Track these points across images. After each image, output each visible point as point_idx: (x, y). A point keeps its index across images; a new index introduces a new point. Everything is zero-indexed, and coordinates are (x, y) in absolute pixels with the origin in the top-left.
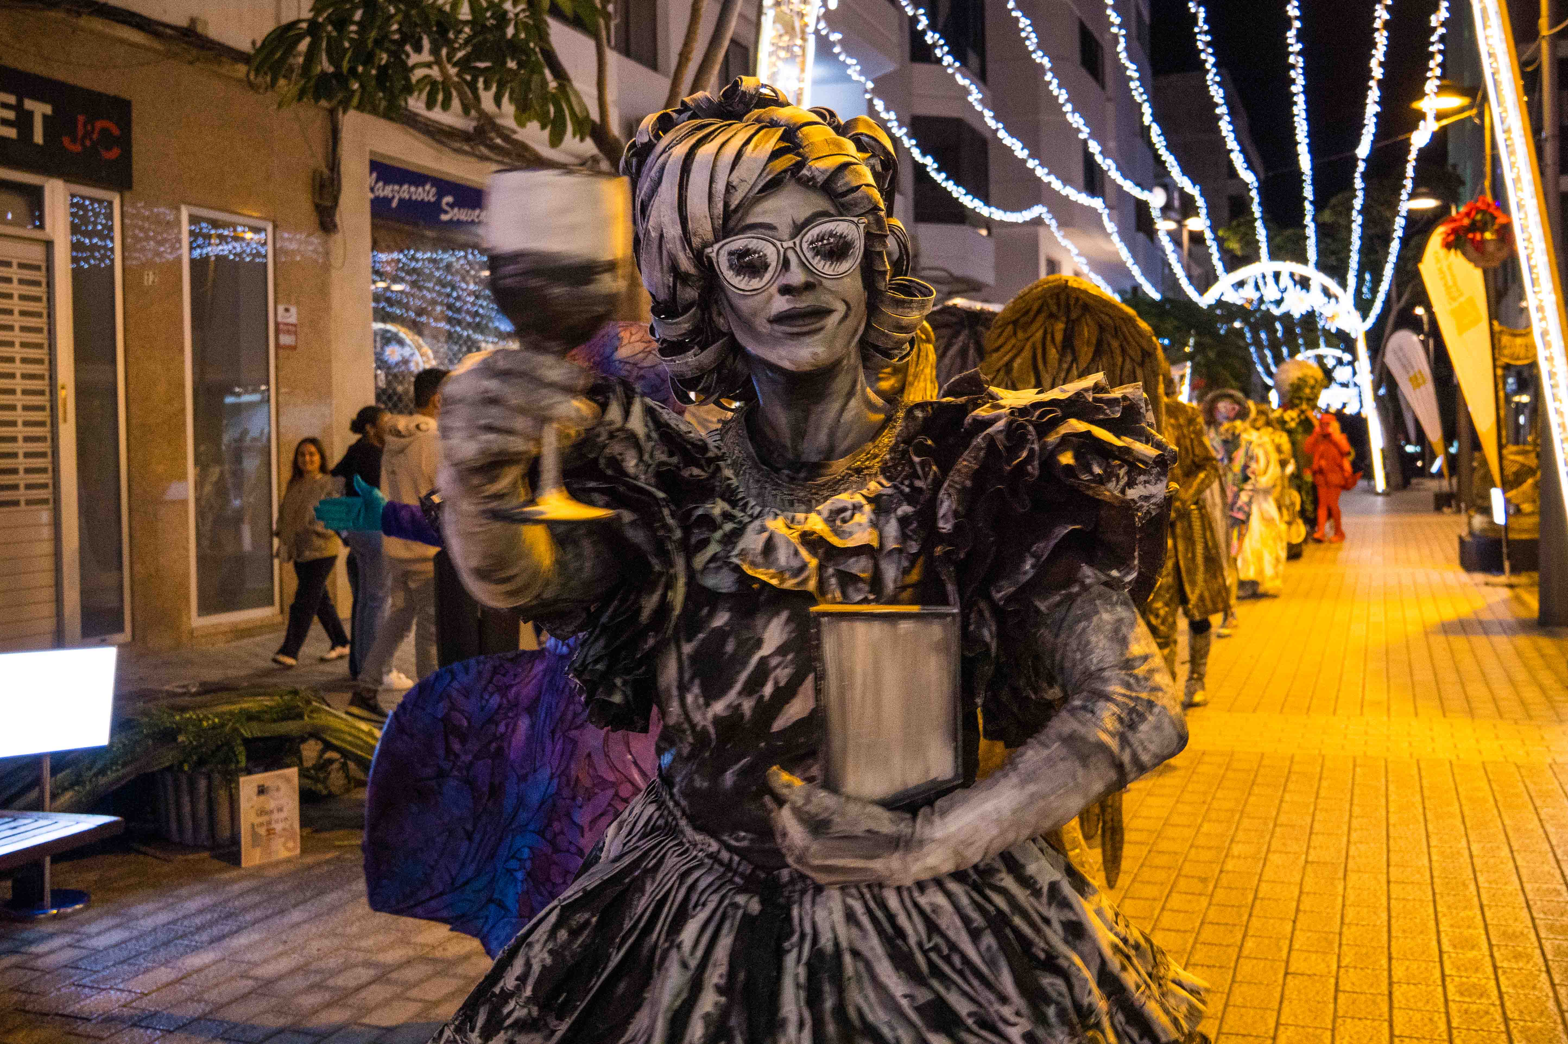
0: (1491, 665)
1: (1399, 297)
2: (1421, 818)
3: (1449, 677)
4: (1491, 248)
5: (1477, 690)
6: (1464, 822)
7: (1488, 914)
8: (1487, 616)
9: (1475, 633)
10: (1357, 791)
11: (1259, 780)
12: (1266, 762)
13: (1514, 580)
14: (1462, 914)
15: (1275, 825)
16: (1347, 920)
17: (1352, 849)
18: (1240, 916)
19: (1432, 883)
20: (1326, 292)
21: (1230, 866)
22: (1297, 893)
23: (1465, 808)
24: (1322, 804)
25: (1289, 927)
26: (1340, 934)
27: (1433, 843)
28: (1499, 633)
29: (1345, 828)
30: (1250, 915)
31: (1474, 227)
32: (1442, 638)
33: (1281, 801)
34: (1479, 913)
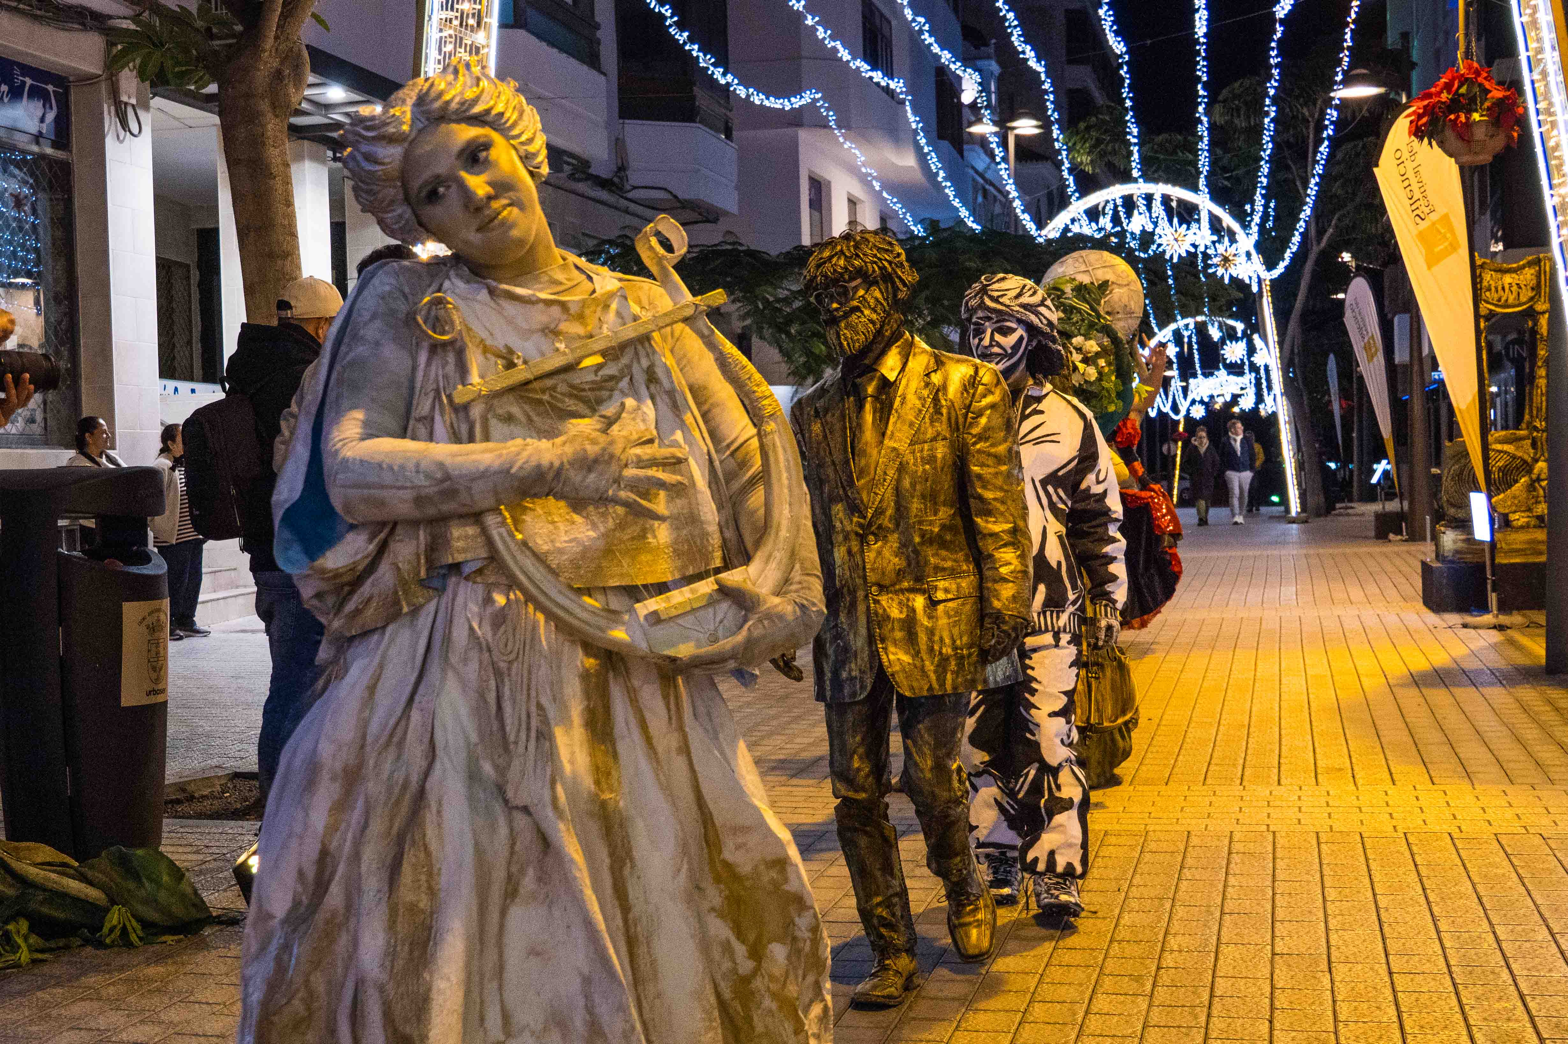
0: (1487, 722)
1: (1320, 233)
2: (1422, 900)
3: (1430, 736)
4: (1479, 134)
5: (1471, 751)
6: (1481, 903)
7: (1532, 1005)
8: (1471, 665)
9: (1459, 685)
10: (1327, 871)
11: (1189, 861)
12: (1194, 841)
13: (1503, 619)
14: (1497, 1006)
15: (1222, 913)
16: (1341, 1017)
17: (1334, 938)
18: (1196, 1017)
19: (1450, 973)
20: (1216, 225)
21: (1169, 960)
22: (1267, 990)
23: (1479, 888)
24: (1280, 887)
25: (1265, 1028)
26: (1336, 1033)
27: (1443, 926)
28: (1491, 684)
29: (1321, 915)
30: (1209, 1016)
31: (1454, 105)
32: (1414, 691)
33: (1225, 886)
34: (1519, 1004)
